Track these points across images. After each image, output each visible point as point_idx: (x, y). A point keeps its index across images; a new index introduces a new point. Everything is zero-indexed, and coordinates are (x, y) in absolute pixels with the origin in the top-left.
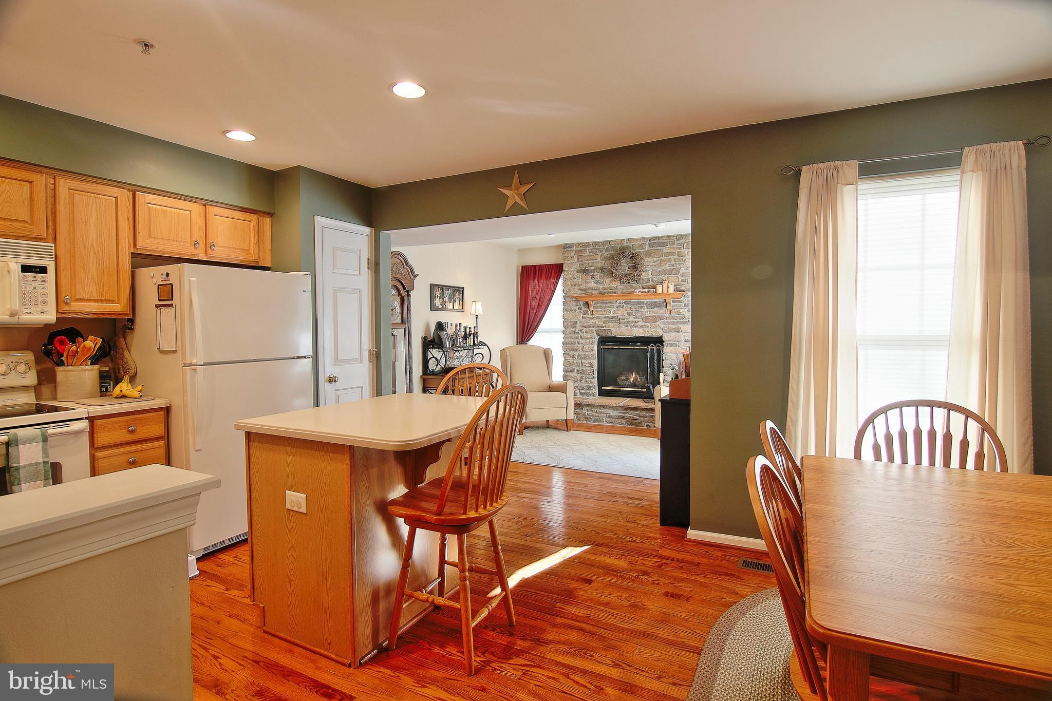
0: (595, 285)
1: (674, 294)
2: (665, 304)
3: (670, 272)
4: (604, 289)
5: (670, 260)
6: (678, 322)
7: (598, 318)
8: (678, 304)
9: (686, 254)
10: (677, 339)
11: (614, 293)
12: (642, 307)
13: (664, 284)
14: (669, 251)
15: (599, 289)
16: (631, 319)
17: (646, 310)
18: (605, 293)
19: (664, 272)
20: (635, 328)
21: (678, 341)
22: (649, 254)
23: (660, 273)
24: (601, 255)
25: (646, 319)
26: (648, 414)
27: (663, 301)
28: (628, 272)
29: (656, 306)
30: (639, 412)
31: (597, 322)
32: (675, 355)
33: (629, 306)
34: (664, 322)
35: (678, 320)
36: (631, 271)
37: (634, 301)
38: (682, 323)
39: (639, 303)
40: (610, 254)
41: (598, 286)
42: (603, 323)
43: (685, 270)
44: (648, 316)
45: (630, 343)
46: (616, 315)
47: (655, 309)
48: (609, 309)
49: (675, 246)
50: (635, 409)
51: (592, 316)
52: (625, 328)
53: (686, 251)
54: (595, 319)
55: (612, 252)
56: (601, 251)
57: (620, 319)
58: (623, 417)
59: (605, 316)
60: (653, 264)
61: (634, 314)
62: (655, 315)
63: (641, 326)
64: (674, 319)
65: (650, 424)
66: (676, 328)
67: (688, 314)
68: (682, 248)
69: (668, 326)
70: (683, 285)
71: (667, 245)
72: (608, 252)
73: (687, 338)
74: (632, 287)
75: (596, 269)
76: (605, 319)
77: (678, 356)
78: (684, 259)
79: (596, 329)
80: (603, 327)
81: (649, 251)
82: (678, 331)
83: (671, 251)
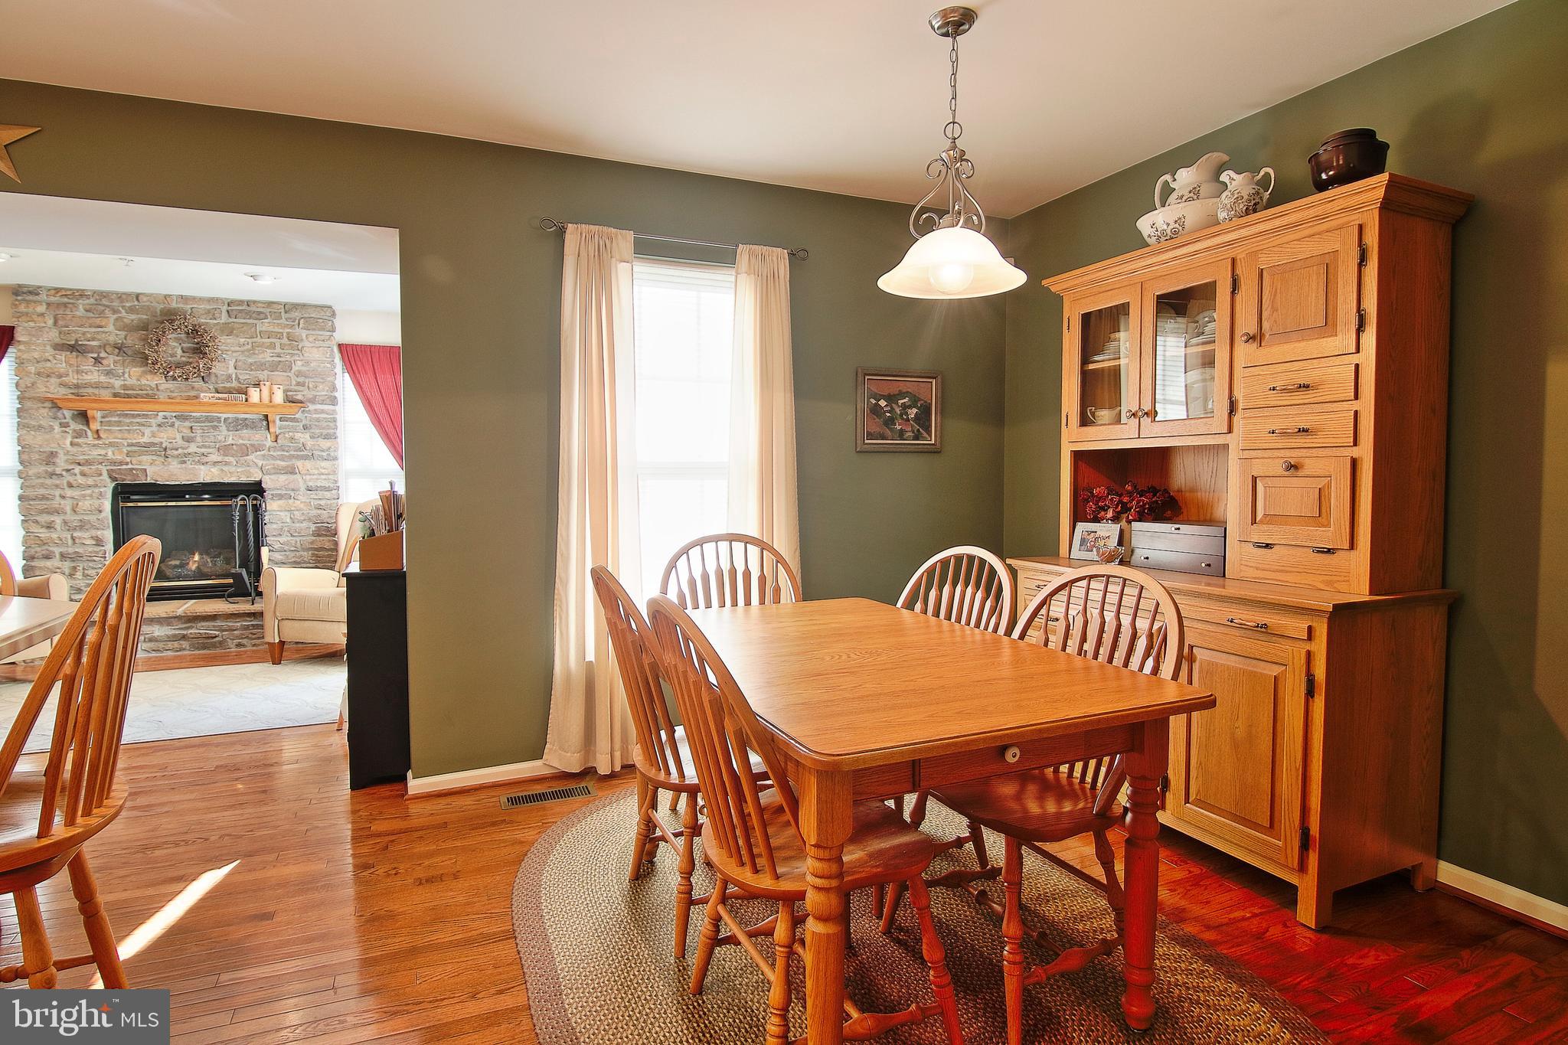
0: (103, 379)
1: (284, 407)
2: (265, 423)
3: (274, 367)
4: (125, 387)
5: (272, 346)
6: (292, 457)
7: (111, 445)
8: (291, 424)
9: (304, 337)
10: (291, 486)
11: (151, 397)
12: (215, 428)
13: (263, 387)
14: (271, 329)
15: (113, 387)
16: (193, 448)
17: (225, 432)
18: (129, 396)
19: (261, 366)
20: (202, 467)
21: (293, 490)
22: (229, 330)
23: (251, 367)
24: (117, 319)
25: (225, 450)
26: (239, 624)
27: (261, 417)
28: (184, 359)
29: (247, 426)
30: (219, 623)
31: (110, 453)
32: (288, 514)
33: (187, 424)
34: (264, 456)
35: (292, 453)
36: (190, 357)
37: (199, 414)
38: (298, 458)
39: (209, 419)
40: (139, 319)
41: (111, 381)
42: (125, 456)
43: (303, 365)
44: (229, 445)
45: (187, 496)
46: (156, 440)
47: (245, 432)
48: (138, 427)
49: (283, 321)
50: (213, 617)
51: (96, 442)
52: (179, 466)
53: (304, 334)
54: (104, 448)
55: (145, 317)
56: (115, 311)
57: (165, 449)
58: (184, 637)
59: (130, 441)
60: (238, 348)
61: (199, 439)
62: (244, 442)
63: (216, 463)
64: (283, 451)
65: (244, 641)
66: (288, 466)
67: (310, 443)
68: (297, 327)
69: (273, 462)
70: (299, 391)
71: (266, 318)
72: (133, 317)
73: (310, 484)
74: (193, 388)
75: (105, 345)
76: (129, 449)
77: (294, 515)
78: (300, 347)
79: (108, 468)
80: (127, 464)
81: (229, 323)
82: (293, 473)
83: (274, 330)
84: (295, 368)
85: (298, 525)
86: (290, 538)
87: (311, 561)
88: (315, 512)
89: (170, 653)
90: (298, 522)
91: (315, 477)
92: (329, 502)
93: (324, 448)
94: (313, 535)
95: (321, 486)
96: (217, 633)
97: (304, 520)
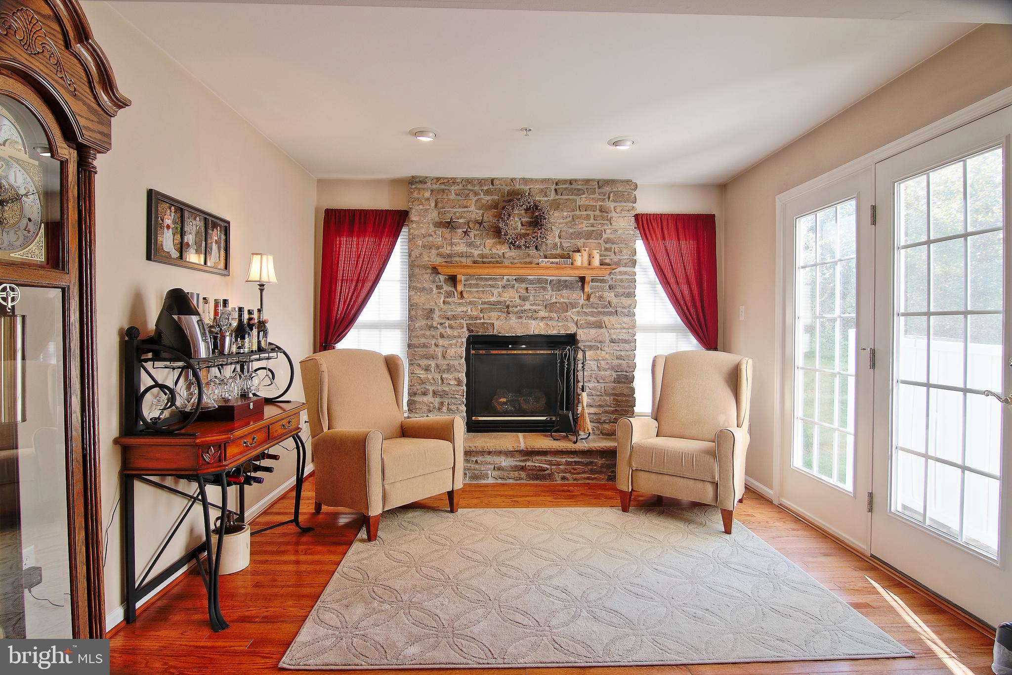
0: (466, 249)
1: (598, 270)
2: (580, 284)
3: (589, 235)
4: (481, 256)
5: (588, 217)
6: (600, 313)
7: (471, 303)
8: (600, 284)
9: (612, 209)
10: (600, 338)
11: (498, 262)
12: (544, 289)
13: (584, 252)
14: (587, 203)
15: (473, 256)
16: (527, 306)
17: (550, 292)
18: (483, 263)
19: (578, 235)
20: (533, 322)
21: (601, 342)
22: (556, 205)
23: (572, 236)
24: (477, 201)
25: (550, 307)
27: (577, 279)
28: (523, 231)
29: (566, 287)
30: (549, 458)
31: (469, 310)
32: (595, 363)
33: (524, 285)
34: (578, 312)
35: (600, 309)
36: (527, 230)
37: (532, 277)
38: (605, 314)
39: (539, 281)
40: (493, 200)
41: (472, 251)
42: (479, 313)
43: (611, 233)
44: (553, 303)
45: (510, 346)
46: (502, 299)
47: (565, 292)
48: (490, 289)
49: (596, 196)
50: (544, 453)
51: (461, 301)
52: (517, 321)
53: (612, 205)
54: (465, 306)
55: (497, 198)
56: (476, 194)
57: (508, 307)
58: (523, 468)
59: (484, 300)
60: (562, 221)
61: (531, 298)
62: (565, 301)
63: (543, 319)
64: (594, 308)
65: (568, 475)
66: (597, 321)
67: (615, 301)
68: (607, 200)
69: (585, 318)
70: (608, 256)
71: (584, 194)
72: (488, 198)
73: (614, 337)
74: (529, 255)
75: (469, 223)
76: (482, 306)
77: (600, 364)
78: (609, 217)
79: (468, 322)
80: (480, 319)
81: (556, 200)
82: (600, 327)
83: (589, 204)
84: (605, 236)
85: (603, 373)
86: (597, 384)
87: (612, 405)
88: (616, 362)
89: (511, 481)
90: (603, 370)
91: (618, 331)
92: (628, 353)
93: (626, 305)
94: (614, 382)
95: (622, 339)
96: (548, 467)
97: (608, 369)
